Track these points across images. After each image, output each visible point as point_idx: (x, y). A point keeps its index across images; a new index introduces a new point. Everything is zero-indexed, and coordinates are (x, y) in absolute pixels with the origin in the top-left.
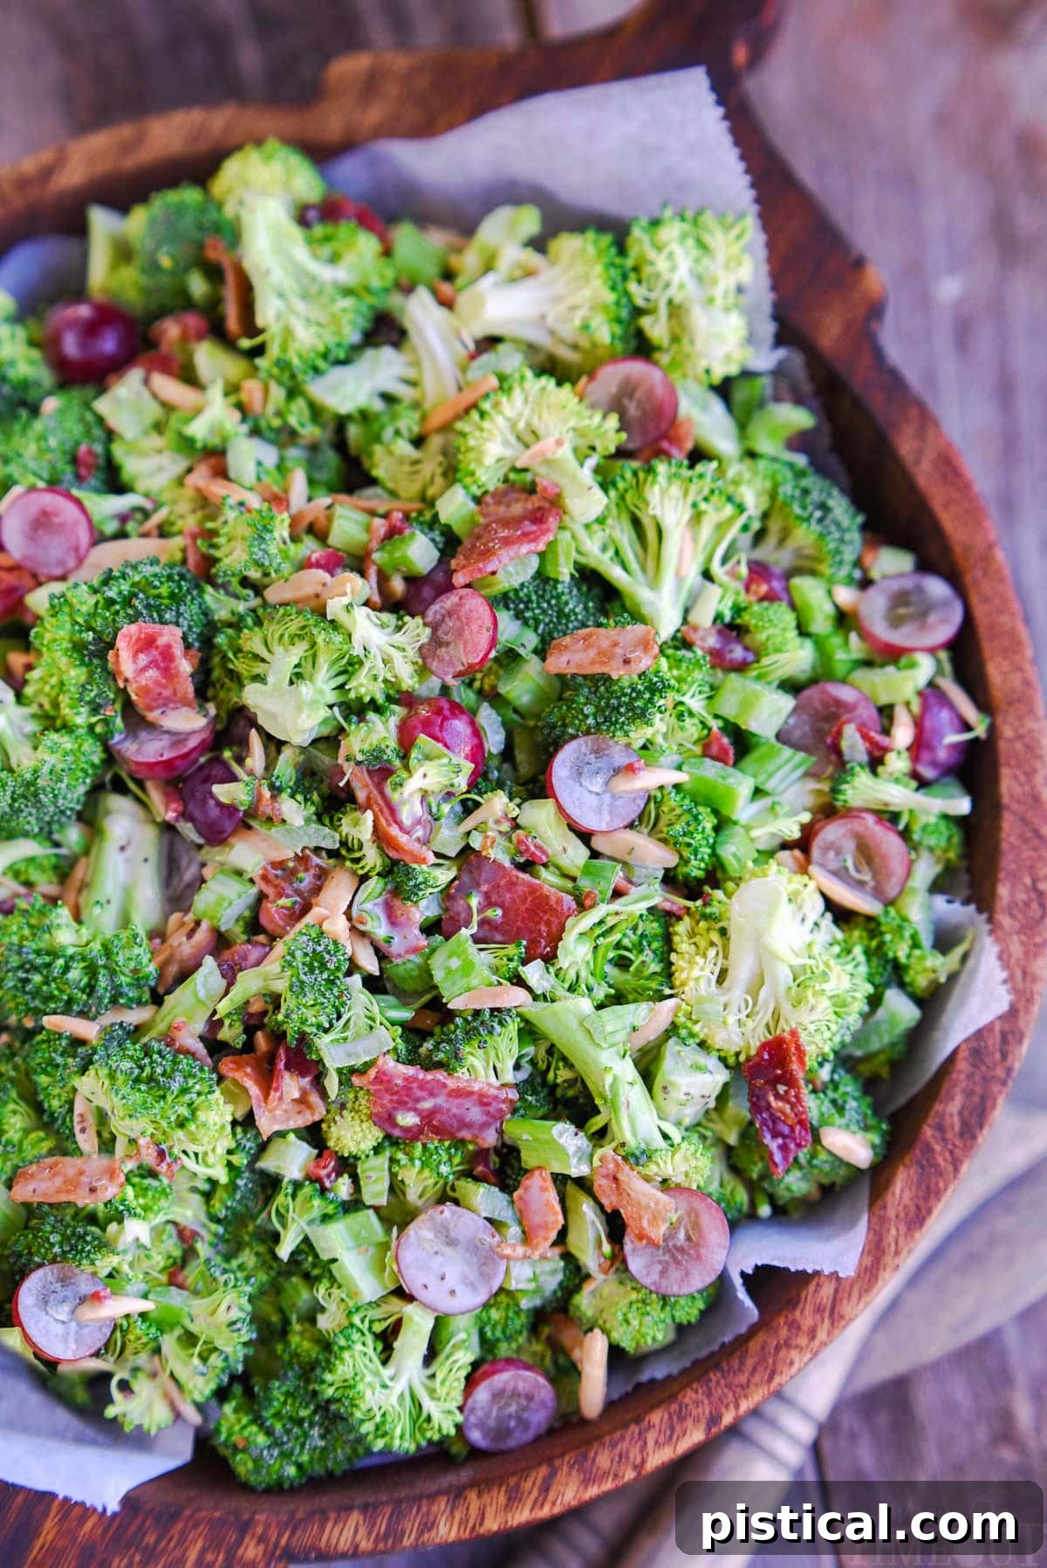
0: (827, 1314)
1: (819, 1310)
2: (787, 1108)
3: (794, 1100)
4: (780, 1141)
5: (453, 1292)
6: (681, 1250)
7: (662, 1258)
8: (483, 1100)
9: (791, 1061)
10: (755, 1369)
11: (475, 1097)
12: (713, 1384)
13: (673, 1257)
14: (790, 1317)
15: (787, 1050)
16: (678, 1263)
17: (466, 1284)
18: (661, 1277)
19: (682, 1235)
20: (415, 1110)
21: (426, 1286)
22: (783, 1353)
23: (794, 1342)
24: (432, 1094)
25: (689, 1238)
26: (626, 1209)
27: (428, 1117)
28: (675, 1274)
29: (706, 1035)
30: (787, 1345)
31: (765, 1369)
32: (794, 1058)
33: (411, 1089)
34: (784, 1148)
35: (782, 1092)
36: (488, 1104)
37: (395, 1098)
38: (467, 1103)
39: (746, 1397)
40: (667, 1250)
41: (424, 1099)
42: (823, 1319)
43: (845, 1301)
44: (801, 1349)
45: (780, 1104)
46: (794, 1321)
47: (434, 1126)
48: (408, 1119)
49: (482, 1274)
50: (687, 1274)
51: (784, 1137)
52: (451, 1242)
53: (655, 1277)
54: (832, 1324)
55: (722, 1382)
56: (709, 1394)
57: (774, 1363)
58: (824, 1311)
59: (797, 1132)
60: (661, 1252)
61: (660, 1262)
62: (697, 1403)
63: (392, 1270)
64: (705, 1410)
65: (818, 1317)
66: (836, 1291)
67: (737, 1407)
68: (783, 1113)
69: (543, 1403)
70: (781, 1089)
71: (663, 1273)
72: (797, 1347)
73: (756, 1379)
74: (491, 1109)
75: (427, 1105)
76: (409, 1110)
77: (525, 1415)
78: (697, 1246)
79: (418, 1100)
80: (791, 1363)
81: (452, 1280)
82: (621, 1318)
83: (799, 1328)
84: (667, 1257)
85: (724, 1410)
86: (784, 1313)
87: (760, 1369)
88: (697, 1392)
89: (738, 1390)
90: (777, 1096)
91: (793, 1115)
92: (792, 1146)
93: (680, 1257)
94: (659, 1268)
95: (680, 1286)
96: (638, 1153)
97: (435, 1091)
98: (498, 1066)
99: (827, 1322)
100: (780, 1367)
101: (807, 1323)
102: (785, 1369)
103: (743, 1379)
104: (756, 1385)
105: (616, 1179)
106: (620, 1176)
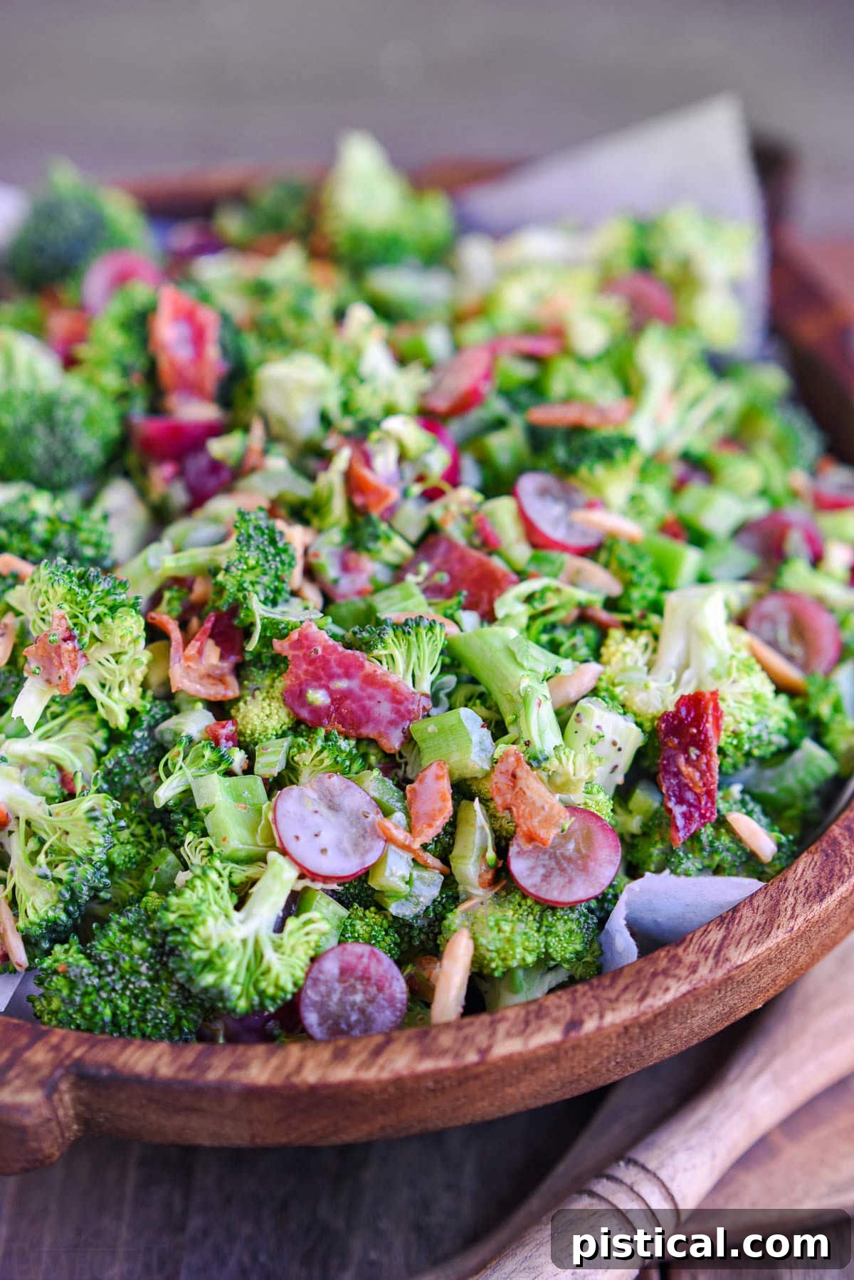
0: (712, 955)
1: (705, 950)
2: (697, 775)
3: (704, 767)
4: (684, 808)
5: (324, 851)
6: (569, 860)
7: (547, 862)
8: (397, 698)
9: (707, 721)
10: (626, 988)
11: (389, 690)
12: (578, 995)
13: (558, 863)
14: (672, 952)
15: (706, 708)
16: (563, 870)
17: (340, 850)
18: (543, 881)
19: (571, 846)
20: (327, 688)
21: (297, 838)
22: (660, 979)
23: (672, 972)
24: (348, 675)
25: (578, 850)
26: (518, 808)
27: (339, 699)
28: (557, 880)
29: (626, 699)
30: (665, 973)
31: (638, 989)
32: (710, 719)
33: (328, 661)
34: (688, 817)
35: (694, 757)
36: (400, 702)
37: (311, 669)
38: (380, 696)
39: (613, 1010)
40: (553, 856)
41: (339, 677)
42: (707, 959)
43: (732, 947)
44: (679, 979)
45: (690, 769)
46: (675, 956)
47: (341, 714)
48: (318, 697)
49: (356, 845)
50: (570, 881)
51: (690, 805)
52: (333, 807)
53: (537, 879)
54: (717, 963)
55: (590, 994)
56: (574, 1001)
57: (648, 986)
58: (709, 951)
59: (703, 803)
60: (547, 857)
61: (544, 866)
62: (559, 1007)
63: (267, 820)
64: (567, 1013)
65: (702, 955)
66: (725, 938)
67: (602, 1017)
68: (692, 780)
69: (391, 1000)
70: (694, 752)
71: (546, 877)
72: (675, 976)
73: (628, 996)
74: (402, 708)
75: (341, 684)
76: (321, 687)
77: (370, 1009)
78: (585, 858)
79: (332, 677)
80: (667, 989)
81: (327, 838)
82: (492, 924)
83: (680, 962)
84: (553, 864)
85: (586, 1017)
86: (667, 948)
87: (633, 989)
88: (560, 997)
89: (605, 1003)
90: (688, 761)
91: (701, 784)
92: (696, 815)
93: (565, 865)
94: (541, 871)
95: (561, 893)
96: (540, 757)
97: (352, 670)
98: (417, 673)
99: (711, 961)
100: (653, 990)
101: (690, 958)
102: (660, 994)
103: (612, 994)
104: (626, 1002)
105: (514, 776)
106: (519, 773)
